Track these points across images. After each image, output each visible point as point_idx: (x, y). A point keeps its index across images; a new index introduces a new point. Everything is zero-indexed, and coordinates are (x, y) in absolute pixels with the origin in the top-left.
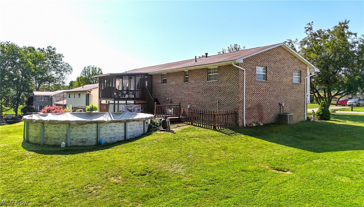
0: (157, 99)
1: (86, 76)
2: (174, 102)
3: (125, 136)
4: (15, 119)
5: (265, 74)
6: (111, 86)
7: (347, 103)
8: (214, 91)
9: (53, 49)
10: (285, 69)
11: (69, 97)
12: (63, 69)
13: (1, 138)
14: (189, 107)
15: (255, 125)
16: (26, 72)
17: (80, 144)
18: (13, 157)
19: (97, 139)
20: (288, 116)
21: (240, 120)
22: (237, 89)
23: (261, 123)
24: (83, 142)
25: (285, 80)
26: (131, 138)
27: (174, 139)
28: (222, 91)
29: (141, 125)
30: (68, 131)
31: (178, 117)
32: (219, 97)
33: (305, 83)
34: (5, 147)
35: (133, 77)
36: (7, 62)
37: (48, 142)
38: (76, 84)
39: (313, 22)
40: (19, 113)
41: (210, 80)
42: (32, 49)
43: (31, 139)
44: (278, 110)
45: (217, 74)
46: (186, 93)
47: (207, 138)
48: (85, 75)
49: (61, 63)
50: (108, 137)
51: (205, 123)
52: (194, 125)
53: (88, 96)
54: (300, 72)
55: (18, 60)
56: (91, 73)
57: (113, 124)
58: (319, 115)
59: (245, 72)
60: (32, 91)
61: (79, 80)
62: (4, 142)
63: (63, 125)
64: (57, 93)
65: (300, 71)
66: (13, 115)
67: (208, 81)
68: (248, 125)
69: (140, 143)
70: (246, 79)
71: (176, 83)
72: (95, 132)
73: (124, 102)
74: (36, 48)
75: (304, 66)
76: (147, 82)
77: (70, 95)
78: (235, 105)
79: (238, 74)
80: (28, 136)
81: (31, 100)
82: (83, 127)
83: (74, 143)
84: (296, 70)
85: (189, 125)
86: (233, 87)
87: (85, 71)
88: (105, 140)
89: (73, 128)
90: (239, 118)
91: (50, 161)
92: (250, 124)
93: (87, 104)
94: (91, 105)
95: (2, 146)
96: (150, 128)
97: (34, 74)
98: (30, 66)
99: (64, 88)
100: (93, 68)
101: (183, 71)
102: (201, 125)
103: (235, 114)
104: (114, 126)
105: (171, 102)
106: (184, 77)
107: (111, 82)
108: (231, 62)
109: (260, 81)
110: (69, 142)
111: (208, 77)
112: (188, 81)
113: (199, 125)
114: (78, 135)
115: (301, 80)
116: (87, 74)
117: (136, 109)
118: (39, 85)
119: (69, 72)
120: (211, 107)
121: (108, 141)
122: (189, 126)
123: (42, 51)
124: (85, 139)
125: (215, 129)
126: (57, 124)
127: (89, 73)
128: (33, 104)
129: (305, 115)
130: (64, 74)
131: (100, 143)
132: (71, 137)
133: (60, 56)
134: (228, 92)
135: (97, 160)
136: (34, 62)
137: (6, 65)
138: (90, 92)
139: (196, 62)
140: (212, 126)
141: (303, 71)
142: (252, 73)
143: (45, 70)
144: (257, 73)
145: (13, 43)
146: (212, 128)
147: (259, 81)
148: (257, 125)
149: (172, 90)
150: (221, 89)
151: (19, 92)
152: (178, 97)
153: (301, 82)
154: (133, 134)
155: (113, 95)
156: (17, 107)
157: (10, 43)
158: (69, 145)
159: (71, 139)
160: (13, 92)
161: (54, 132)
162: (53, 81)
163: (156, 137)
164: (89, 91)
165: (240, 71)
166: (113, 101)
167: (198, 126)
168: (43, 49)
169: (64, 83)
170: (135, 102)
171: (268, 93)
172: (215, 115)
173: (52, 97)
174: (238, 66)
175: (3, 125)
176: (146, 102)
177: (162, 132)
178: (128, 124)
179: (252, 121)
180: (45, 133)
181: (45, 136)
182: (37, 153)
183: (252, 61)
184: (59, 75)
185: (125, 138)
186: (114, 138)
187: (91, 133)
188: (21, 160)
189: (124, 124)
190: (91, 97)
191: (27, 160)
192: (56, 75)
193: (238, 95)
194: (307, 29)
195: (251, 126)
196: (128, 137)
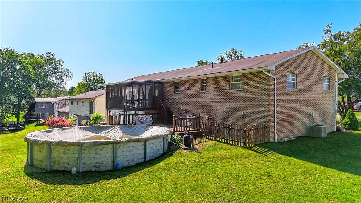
0: (169, 109)
1: (87, 82)
2: (190, 112)
3: (144, 157)
4: (17, 126)
5: (295, 81)
6: (119, 95)
7: (354, 107)
8: (237, 101)
9: (52, 55)
10: (315, 75)
11: (72, 104)
12: (63, 75)
13: (2, 158)
14: (207, 118)
15: (287, 140)
16: (27, 78)
17: (94, 169)
18: (15, 189)
19: (113, 162)
20: (322, 128)
21: (271, 135)
22: (267, 99)
23: (292, 137)
24: (97, 166)
25: (314, 88)
26: (151, 159)
27: (204, 162)
28: (248, 102)
29: (161, 142)
30: (80, 154)
31: (198, 131)
32: (245, 109)
33: (334, 90)
34: (6, 173)
35: (143, 86)
36: (7, 69)
37: (56, 167)
38: (77, 90)
39: (332, 24)
40: (21, 120)
41: (232, 88)
42: (31, 56)
43: (36, 163)
44: (309, 121)
45: (242, 82)
46: (204, 103)
47: (242, 160)
48: (86, 80)
49: (62, 69)
50: (126, 159)
51: (232, 139)
52: (219, 141)
53: (92, 104)
54: (329, 79)
55: (18, 67)
56: (92, 79)
57: (131, 144)
58: (347, 125)
59: (276, 80)
60: (33, 98)
61: (80, 85)
62: (5, 165)
63: (73, 147)
64: (58, 100)
65: (330, 77)
66: (14, 122)
67: (230, 89)
68: (280, 140)
69: (165, 167)
70: (277, 88)
71: (191, 92)
72: (111, 155)
73: (133, 113)
74: (36, 55)
75: (333, 72)
76: (156, 91)
77: (72, 102)
78: (265, 118)
79: (268, 83)
80: (32, 158)
81: (33, 106)
82: (97, 149)
83: (87, 168)
84: (326, 77)
85: (212, 140)
86: (262, 97)
87: (86, 77)
88: (122, 163)
89: (85, 150)
90: (270, 133)
91: (61, 196)
92: (282, 139)
93: (91, 111)
94: (95, 114)
95: (2, 173)
96: (171, 146)
97: (34, 81)
98: (30, 72)
99: (65, 93)
100: (93, 74)
101: (200, 79)
102: (227, 141)
103: (266, 129)
104: (132, 147)
105: (186, 112)
106: (201, 85)
107: (119, 91)
108: (262, 69)
109: (291, 90)
110: (81, 167)
111: (230, 86)
112: (205, 90)
113: (224, 141)
114: (91, 158)
115: (330, 87)
116: (88, 80)
117: (148, 120)
118: (40, 92)
119: (69, 78)
120: (234, 119)
121: (126, 164)
122: (211, 142)
123: (42, 57)
124: (100, 163)
125: (245, 147)
126: (67, 146)
127: (90, 79)
128: (34, 111)
129: (334, 125)
130: (65, 79)
131: (116, 167)
132: (83, 161)
133: (60, 61)
134: (256, 103)
135: (120, 195)
136: (34, 68)
137: (6, 72)
138: (94, 100)
139: (213, 68)
140: (242, 143)
141: (332, 77)
142: (283, 81)
143: (45, 76)
144: (287, 81)
145: (12, 49)
146: (242, 145)
147: (289, 90)
148: (289, 139)
149: (187, 99)
150: (247, 100)
151: (20, 99)
152: (194, 107)
153: (330, 90)
154: (152, 154)
155: (122, 105)
156: (19, 114)
157: (9, 49)
158: (81, 171)
159: (83, 163)
160: (14, 99)
161: (62, 156)
162: (53, 87)
163: (182, 159)
164: (93, 98)
165: (271, 79)
166: (123, 112)
167: (224, 143)
168: (43, 55)
169: (64, 89)
170: (146, 112)
171: (298, 103)
172: (245, 131)
173: (54, 103)
174: (269, 73)
175: (5, 133)
176: (156, 112)
177: (186, 151)
178: (148, 143)
179: (283, 135)
180: (53, 156)
181: (53, 160)
182: (43, 183)
183: (283, 67)
184: (60, 81)
185: (144, 160)
186: (132, 160)
187: (106, 155)
188: (26, 194)
189: (143, 144)
190: (95, 105)
191: (32, 194)
192: (56, 81)
193: (269, 107)
194: (326, 31)
195: (283, 141)
196: (148, 158)
